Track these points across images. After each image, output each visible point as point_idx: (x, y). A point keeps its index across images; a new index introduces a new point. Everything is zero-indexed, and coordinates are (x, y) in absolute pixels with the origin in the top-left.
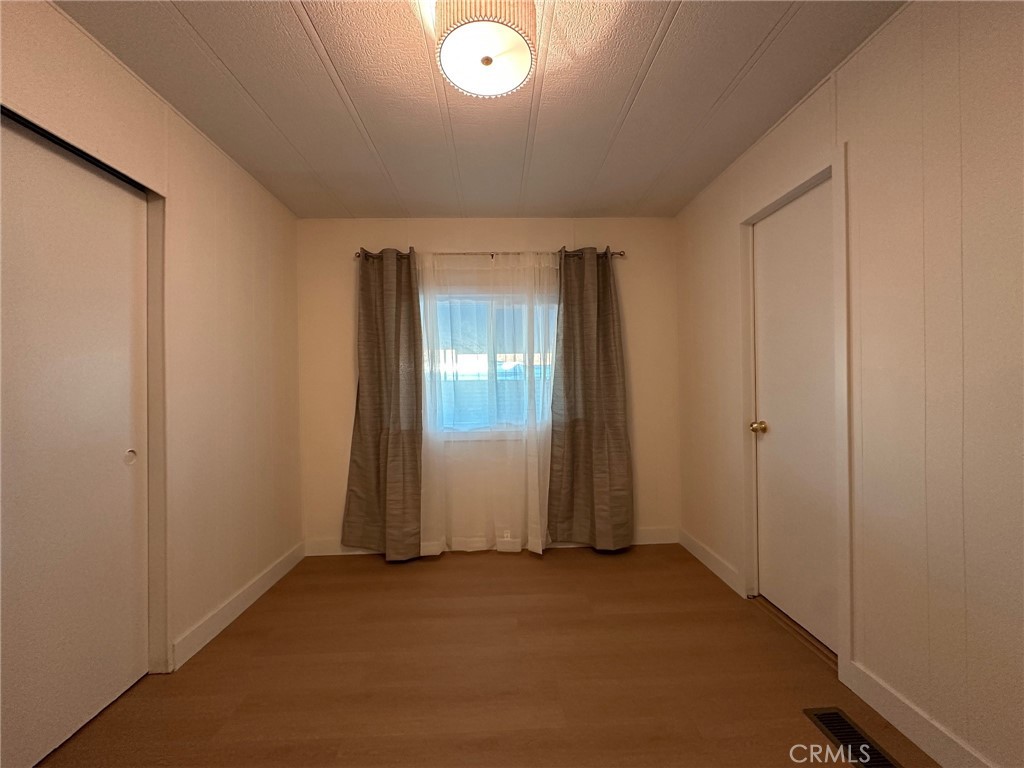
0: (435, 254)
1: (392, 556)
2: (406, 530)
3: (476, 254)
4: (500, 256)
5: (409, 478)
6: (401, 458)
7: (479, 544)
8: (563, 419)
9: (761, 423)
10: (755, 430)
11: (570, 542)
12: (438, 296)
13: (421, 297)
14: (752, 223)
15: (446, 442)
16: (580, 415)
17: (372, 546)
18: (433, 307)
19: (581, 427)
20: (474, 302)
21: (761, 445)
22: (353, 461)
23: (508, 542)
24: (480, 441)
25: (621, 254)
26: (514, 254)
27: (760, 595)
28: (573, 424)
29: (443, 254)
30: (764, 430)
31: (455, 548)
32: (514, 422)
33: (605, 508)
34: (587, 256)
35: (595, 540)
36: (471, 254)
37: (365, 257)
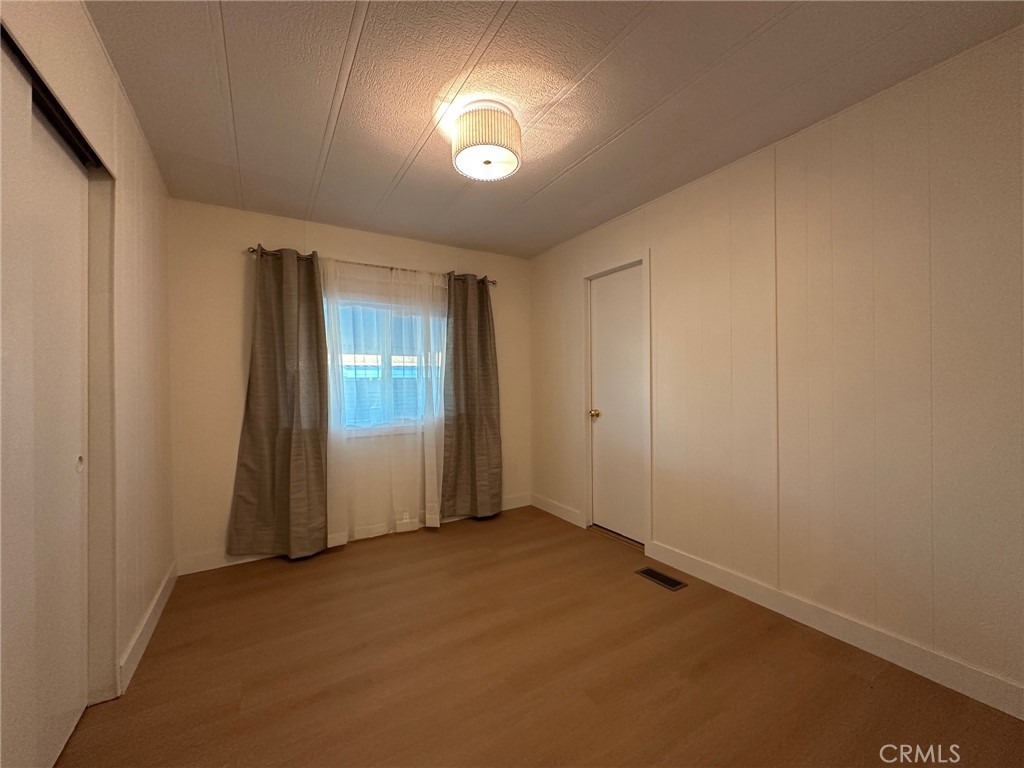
0: (337, 261)
1: (296, 554)
2: (311, 526)
3: (378, 266)
4: (399, 272)
5: (312, 476)
6: (303, 457)
7: (379, 529)
8: (452, 414)
9: (595, 411)
10: (592, 416)
11: (454, 516)
12: (340, 301)
13: (324, 300)
14: (590, 279)
15: (348, 439)
16: (463, 410)
17: (265, 550)
18: (336, 311)
19: (464, 420)
20: (375, 310)
21: (595, 425)
22: (241, 464)
23: (407, 522)
24: (380, 436)
25: (494, 283)
26: (411, 271)
27: (594, 524)
28: (458, 416)
29: (346, 262)
30: (598, 415)
31: (358, 536)
32: (412, 418)
33: (485, 483)
34: (470, 282)
35: (476, 511)
36: (373, 266)
37: (262, 253)
